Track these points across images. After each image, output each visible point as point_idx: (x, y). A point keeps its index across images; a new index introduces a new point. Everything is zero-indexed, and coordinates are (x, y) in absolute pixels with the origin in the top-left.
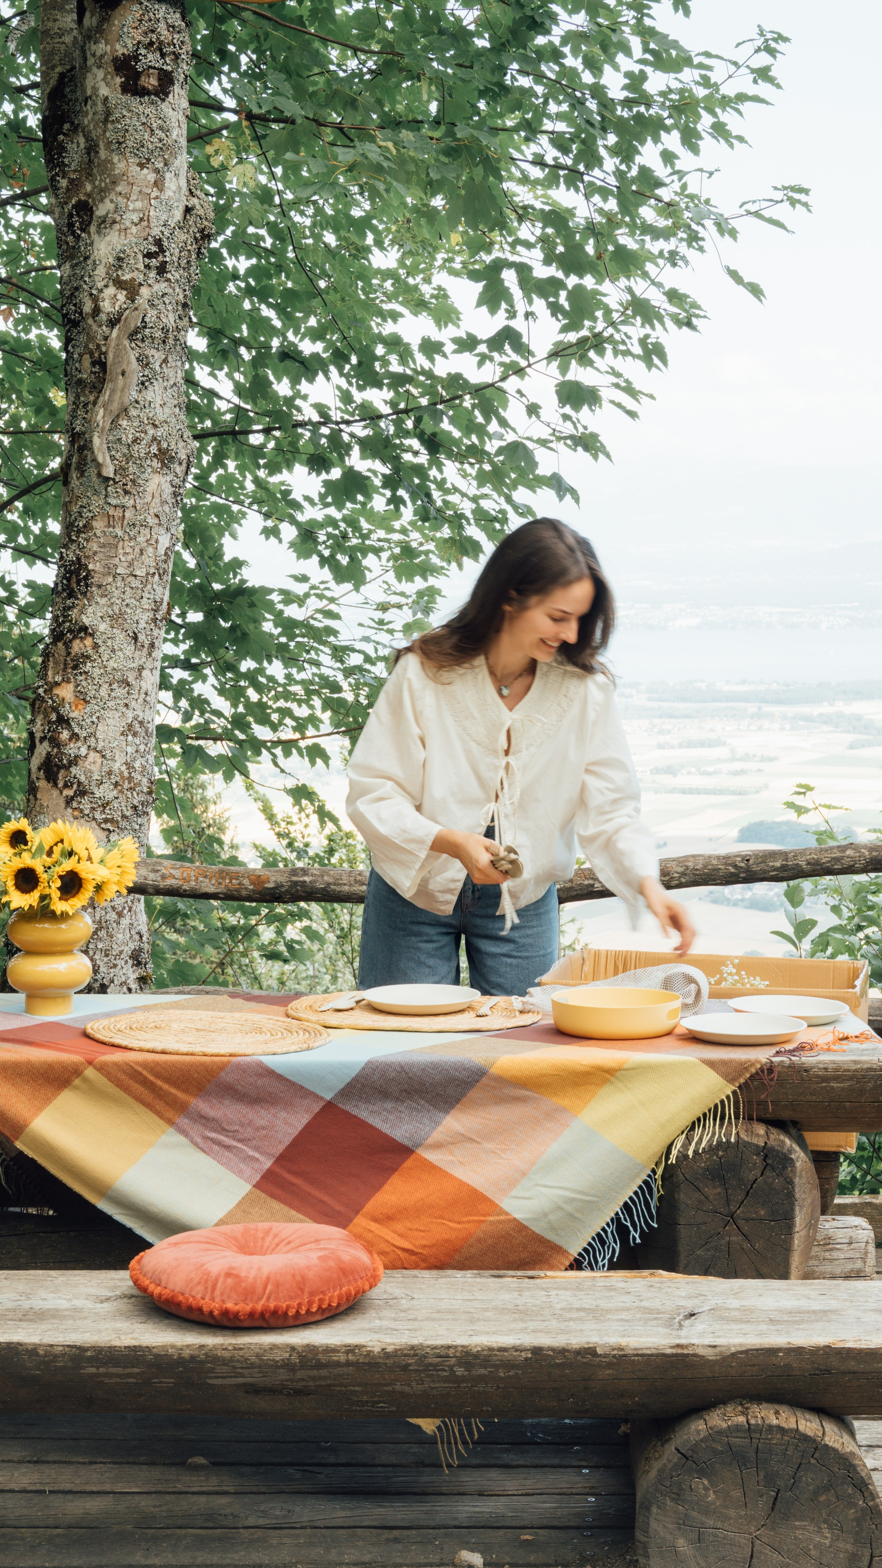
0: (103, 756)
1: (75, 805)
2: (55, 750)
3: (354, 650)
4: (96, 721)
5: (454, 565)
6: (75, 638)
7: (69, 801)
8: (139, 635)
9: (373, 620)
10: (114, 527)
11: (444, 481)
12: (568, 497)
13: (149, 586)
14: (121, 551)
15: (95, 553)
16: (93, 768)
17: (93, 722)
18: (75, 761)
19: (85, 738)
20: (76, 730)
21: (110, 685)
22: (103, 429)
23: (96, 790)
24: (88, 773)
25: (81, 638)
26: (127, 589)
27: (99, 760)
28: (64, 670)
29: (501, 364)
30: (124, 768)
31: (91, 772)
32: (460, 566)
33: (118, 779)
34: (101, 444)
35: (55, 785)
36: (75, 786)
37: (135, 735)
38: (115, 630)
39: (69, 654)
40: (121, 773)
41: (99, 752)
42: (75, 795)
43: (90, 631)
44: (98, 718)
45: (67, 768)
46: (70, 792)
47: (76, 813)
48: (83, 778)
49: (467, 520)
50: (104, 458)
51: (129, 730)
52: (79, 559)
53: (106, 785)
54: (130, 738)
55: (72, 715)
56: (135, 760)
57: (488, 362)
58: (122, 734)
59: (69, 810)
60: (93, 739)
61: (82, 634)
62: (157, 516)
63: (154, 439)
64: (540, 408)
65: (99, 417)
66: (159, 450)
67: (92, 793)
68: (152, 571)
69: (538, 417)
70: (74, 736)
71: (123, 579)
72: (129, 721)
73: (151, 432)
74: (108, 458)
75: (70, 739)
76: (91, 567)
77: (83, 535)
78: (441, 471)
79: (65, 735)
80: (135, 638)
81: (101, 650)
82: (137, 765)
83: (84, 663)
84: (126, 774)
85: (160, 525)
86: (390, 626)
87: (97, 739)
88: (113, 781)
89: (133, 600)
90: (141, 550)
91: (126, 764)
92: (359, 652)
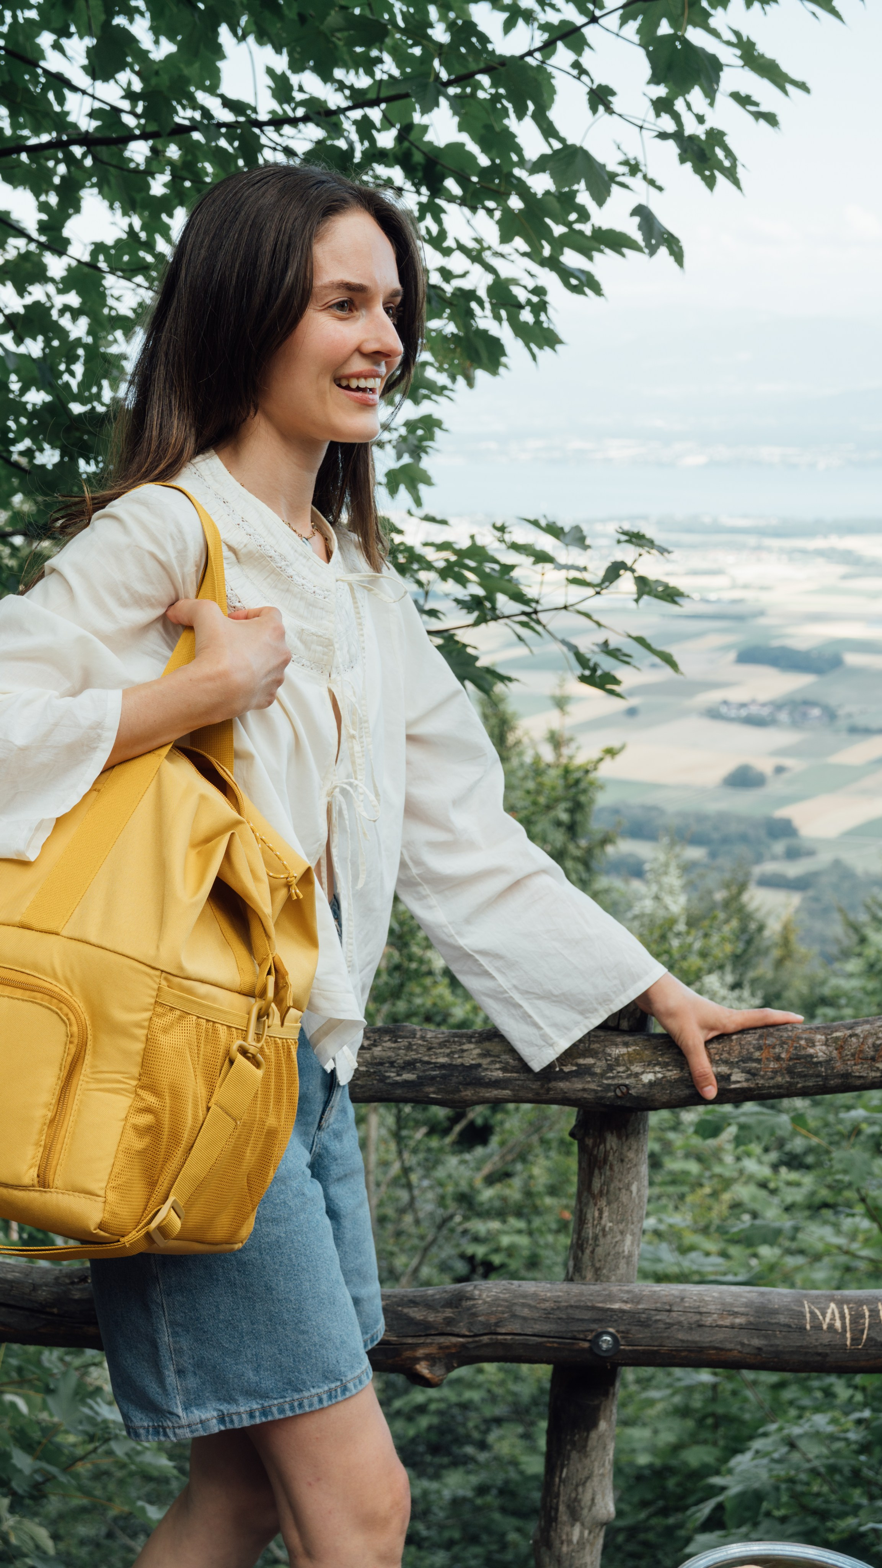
5: (461, 380)
11: (443, 234)
12: (663, 251)
29: (545, 27)
32: (470, 383)
49: (481, 303)
57: (521, 23)
64: (613, 93)
69: (609, 110)
78: (438, 221)
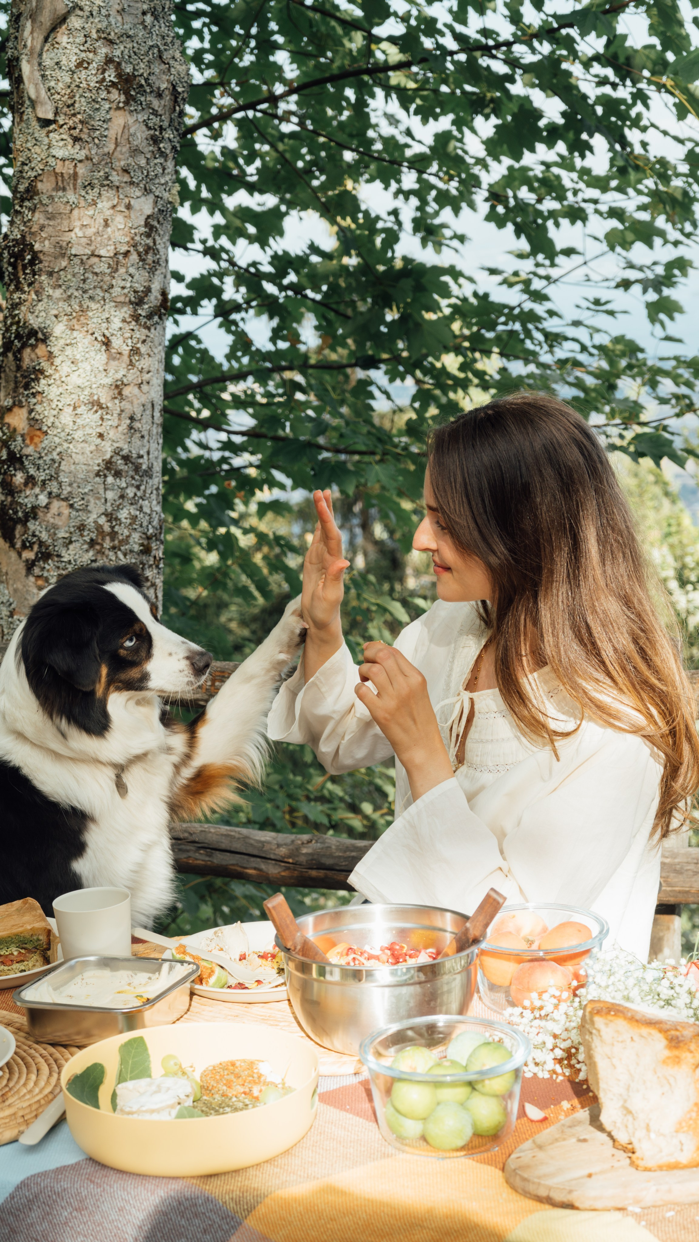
0: (71, 506)
1: (37, 571)
2: (9, 499)
3: (566, 339)
4: (57, 458)
6: (24, 346)
7: (30, 566)
8: (113, 340)
9: (587, 299)
10: (64, 189)
13: (122, 270)
14: (78, 224)
15: (42, 228)
16: (58, 522)
17: (53, 460)
18: (33, 513)
19: (44, 482)
20: (32, 471)
21: (75, 408)
22: (32, 49)
23: (63, 553)
24: (53, 529)
25: (31, 345)
26: (90, 276)
27: (66, 511)
28: (15, 389)
30: (102, 520)
31: (55, 527)
33: (93, 536)
34: (32, 72)
35: (12, 545)
36: (36, 547)
37: (118, 474)
38: (75, 334)
39: (19, 368)
40: (99, 528)
41: (66, 499)
42: (37, 559)
43: (40, 335)
44: (60, 453)
45: (24, 522)
46: (29, 555)
47: (40, 582)
48: (44, 536)
50: (37, 91)
51: (108, 469)
52: (23, 237)
53: (78, 545)
54: (110, 479)
55: (27, 451)
56: (119, 507)
58: (98, 475)
59: (32, 579)
60: (55, 483)
61: (32, 341)
62: (126, 171)
63: (109, 61)
65: (27, 33)
66: (119, 76)
67: (59, 556)
68: (124, 248)
70: (30, 480)
71: (82, 262)
72: (108, 456)
73: (103, 50)
74: (43, 93)
75: (26, 484)
76: (37, 247)
77: (27, 203)
79: (19, 478)
80: (107, 343)
81: (57, 361)
82: (123, 514)
83: (37, 380)
84: (107, 528)
85: (132, 183)
86: (608, 307)
87: (60, 484)
88: (87, 539)
89: (98, 291)
90: (106, 221)
91: (106, 514)
92: (574, 340)
